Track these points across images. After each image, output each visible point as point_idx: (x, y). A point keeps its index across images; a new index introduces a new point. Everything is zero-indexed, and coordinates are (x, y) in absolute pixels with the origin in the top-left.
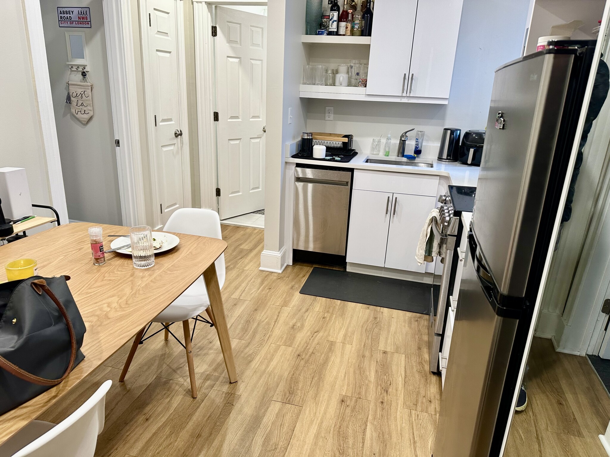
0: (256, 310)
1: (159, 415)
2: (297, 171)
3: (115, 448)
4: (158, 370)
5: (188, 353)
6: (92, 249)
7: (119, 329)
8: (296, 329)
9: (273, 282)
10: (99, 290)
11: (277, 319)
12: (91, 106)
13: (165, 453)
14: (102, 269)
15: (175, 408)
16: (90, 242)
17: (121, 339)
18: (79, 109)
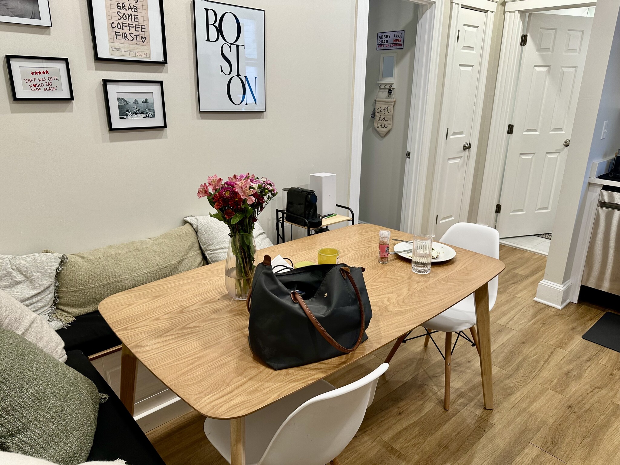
0: (523, 343)
1: (411, 413)
2: (602, 194)
3: (370, 427)
4: (414, 372)
5: (447, 364)
6: (380, 249)
7: (396, 323)
8: (571, 376)
9: (550, 317)
10: (382, 285)
11: (548, 359)
12: (391, 121)
13: (412, 449)
14: (385, 267)
15: (427, 413)
16: (379, 242)
17: (397, 331)
18: (380, 123)
